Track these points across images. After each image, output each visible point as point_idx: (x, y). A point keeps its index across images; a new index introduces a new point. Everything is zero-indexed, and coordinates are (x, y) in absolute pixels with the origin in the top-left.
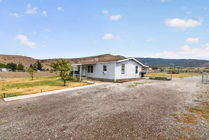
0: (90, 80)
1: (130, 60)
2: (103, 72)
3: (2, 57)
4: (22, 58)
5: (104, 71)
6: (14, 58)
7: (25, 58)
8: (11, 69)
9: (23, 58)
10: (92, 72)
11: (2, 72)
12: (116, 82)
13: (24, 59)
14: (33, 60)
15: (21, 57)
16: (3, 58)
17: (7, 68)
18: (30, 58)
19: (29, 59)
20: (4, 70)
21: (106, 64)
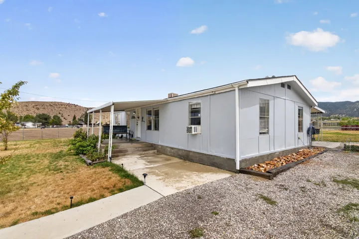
0: (151, 152)
1: (283, 85)
2: (189, 130)
3: (33, 105)
4: (63, 106)
5: (193, 126)
6: (51, 106)
7: (68, 107)
8: (41, 124)
9: (65, 106)
10: (157, 128)
11: (25, 128)
12: (241, 171)
13: (66, 108)
14: (80, 108)
15: (62, 104)
16: (35, 107)
17: (35, 122)
18: (76, 106)
19: (73, 107)
20: (29, 125)
21: (199, 101)
